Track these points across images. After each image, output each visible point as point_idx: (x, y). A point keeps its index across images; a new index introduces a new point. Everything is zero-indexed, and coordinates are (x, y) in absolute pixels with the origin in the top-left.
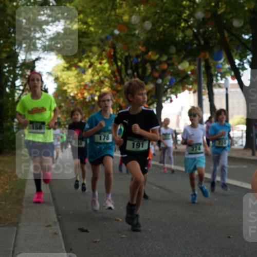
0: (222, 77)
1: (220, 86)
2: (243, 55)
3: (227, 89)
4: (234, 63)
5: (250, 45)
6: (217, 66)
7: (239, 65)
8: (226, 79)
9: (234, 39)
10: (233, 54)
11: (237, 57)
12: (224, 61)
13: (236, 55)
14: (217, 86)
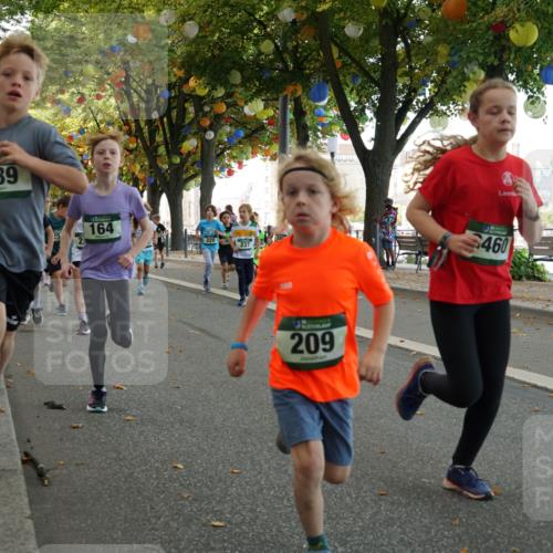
4: (348, 106)
10: (347, 91)
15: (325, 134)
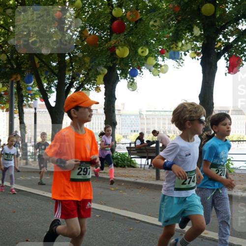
1: (30, 107)
2: (50, 80)
3: (35, 109)
4: (43, 86)
5: (56, 71)
6: (28, 88)
7: (46, 88)
8: (36, 100)
9: (43, 65)
10: (42, 78)
12: (33, 84)
13: (44, 79)
14: (27, 106)
15: (32, 99)
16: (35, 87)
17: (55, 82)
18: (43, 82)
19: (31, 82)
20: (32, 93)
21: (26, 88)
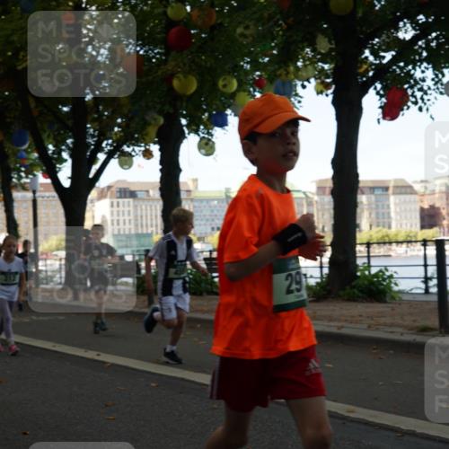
0: (27, 173)
1: (24, 188)
2: (59, 138)
3: (34, 192)
5: (70, 123)
6: (19, 155)
7: (53, 153)
8: (35, 175)
9: (45, 111)
11: (51, 140)
12: (29, 147)
14: (19, 188)
16: (32, 152)
17: (69, 141)
18: (46, 143)
19: (24, 144)
20: (27, 163)
21: (15, 154)
